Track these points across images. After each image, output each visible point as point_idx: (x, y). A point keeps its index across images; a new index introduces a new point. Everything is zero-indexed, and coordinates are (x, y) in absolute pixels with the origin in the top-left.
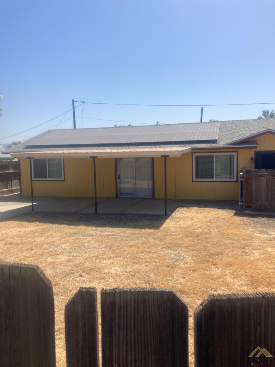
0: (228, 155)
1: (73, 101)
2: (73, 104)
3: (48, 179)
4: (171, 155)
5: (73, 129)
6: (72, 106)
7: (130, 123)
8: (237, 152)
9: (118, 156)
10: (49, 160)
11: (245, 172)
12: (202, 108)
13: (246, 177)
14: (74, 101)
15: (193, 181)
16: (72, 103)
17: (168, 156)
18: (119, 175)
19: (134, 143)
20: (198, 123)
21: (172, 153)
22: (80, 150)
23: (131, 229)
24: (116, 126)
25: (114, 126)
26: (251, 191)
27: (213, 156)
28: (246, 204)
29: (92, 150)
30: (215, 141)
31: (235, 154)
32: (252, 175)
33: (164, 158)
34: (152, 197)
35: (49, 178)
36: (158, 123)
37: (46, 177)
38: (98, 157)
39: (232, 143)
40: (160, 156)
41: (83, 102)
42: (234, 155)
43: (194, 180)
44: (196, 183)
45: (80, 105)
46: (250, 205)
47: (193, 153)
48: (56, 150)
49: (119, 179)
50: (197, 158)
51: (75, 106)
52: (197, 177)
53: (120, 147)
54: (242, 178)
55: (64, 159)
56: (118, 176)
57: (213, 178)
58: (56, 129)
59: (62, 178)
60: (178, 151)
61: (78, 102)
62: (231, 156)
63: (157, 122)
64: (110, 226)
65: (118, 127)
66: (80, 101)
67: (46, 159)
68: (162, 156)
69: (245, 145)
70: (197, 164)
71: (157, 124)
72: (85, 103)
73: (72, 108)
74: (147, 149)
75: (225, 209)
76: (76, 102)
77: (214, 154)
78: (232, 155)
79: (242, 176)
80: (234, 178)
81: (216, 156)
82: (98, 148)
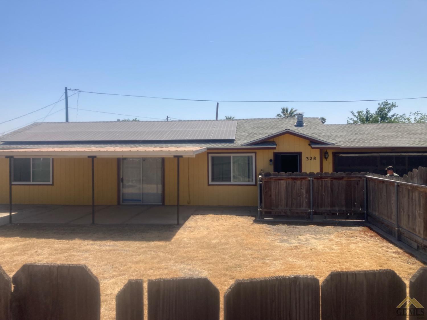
0: (245, 156)
1: (66, 89)
2: (66, 93)
3: (31, 183)
4: (185, 156)
5: (65, 122)
6: (65, 94)
7: (136, 117)
8: (255, 153)
9: (123, 156)
10: (33, 159)
11: (264, 175)
12: (218, 104)
13: (266, 180)
14: (68, 89)
15: (209, 185)
16: (64, 91)
17: (181, 156)
18: (121, 177)
19: (140, 140)
20: (214, 120)
21: (186, 153)
22: (75, 147)
23: (137, 242)
24: (119, 120)
25: (116, 120)
26: (271, 196)
27: (230, 157)
28: (266, 210)
29: (90, 149)
30: (231, 141)
31: (253, 155)
32: (271, 178)
33: (177, 158)
34: (161, 204)
35: (33, 181)
36: (169, 118)
37: (29, 181)
38: (97, 157)
39: (251, 144)
40: (173, 157)
41: (79, 91)
42: (252, 157)
43: (210, 183)
44: (212, 186)
45: (75, 94)
46: (270, 210)
47: (208, 153)
48: (43, 148)
49: (122, 183)
50: (213, 158)
51: (68, 96)
52: (213, 180)
53: (124, 145)
54: (261, 181)
55: (53, 159)
56: (121, 179)
57: (230, 181)
58: (44, 122)
59: (49, 181)
60: (193, 151)
61: (72, 90)
62: (248, 157)
63: (167, 116)
64: (111, 240)
65: (121, 121)
66: (76, 89)
67: (30, 159)
68: (175, 156)
69: (264, 145)
70: (213, 165)
71: (167, 119)
72: (81, 92)
73: (64, 97)
74: (157, 148)
75: (243, 216)
76: (69, 90)
77: (232, 155)
78: (250, 156)
79: (260, 179)
80: (252, 181)
81: (233, 157)
82: (97, 145)
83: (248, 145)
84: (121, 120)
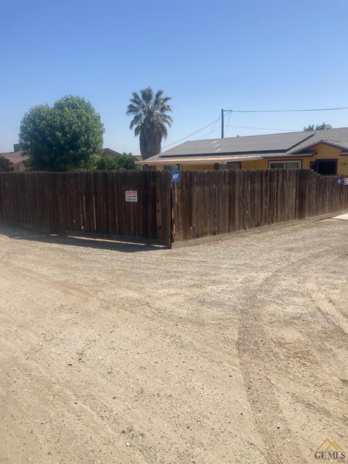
1: (222, 110)
6: (221, 115)
8: (302, 160)
14: (224, 110)
16: (221, 112)
24: (238, 136)
25: (236, 136)
27: (284, 163)
31: (300, 162)
40: (215, 164)
42: (298, 163)
47: (269, 161)
50: (272, 165)
51: (224, 115)
61: (226, 111)
69: (303, 154)
73: (221, 117)
76: (225, 111)
77: (285, 162)
78: (296, 162)
81: (286, 163)
83: (292, 154)
84: (239, 136)
